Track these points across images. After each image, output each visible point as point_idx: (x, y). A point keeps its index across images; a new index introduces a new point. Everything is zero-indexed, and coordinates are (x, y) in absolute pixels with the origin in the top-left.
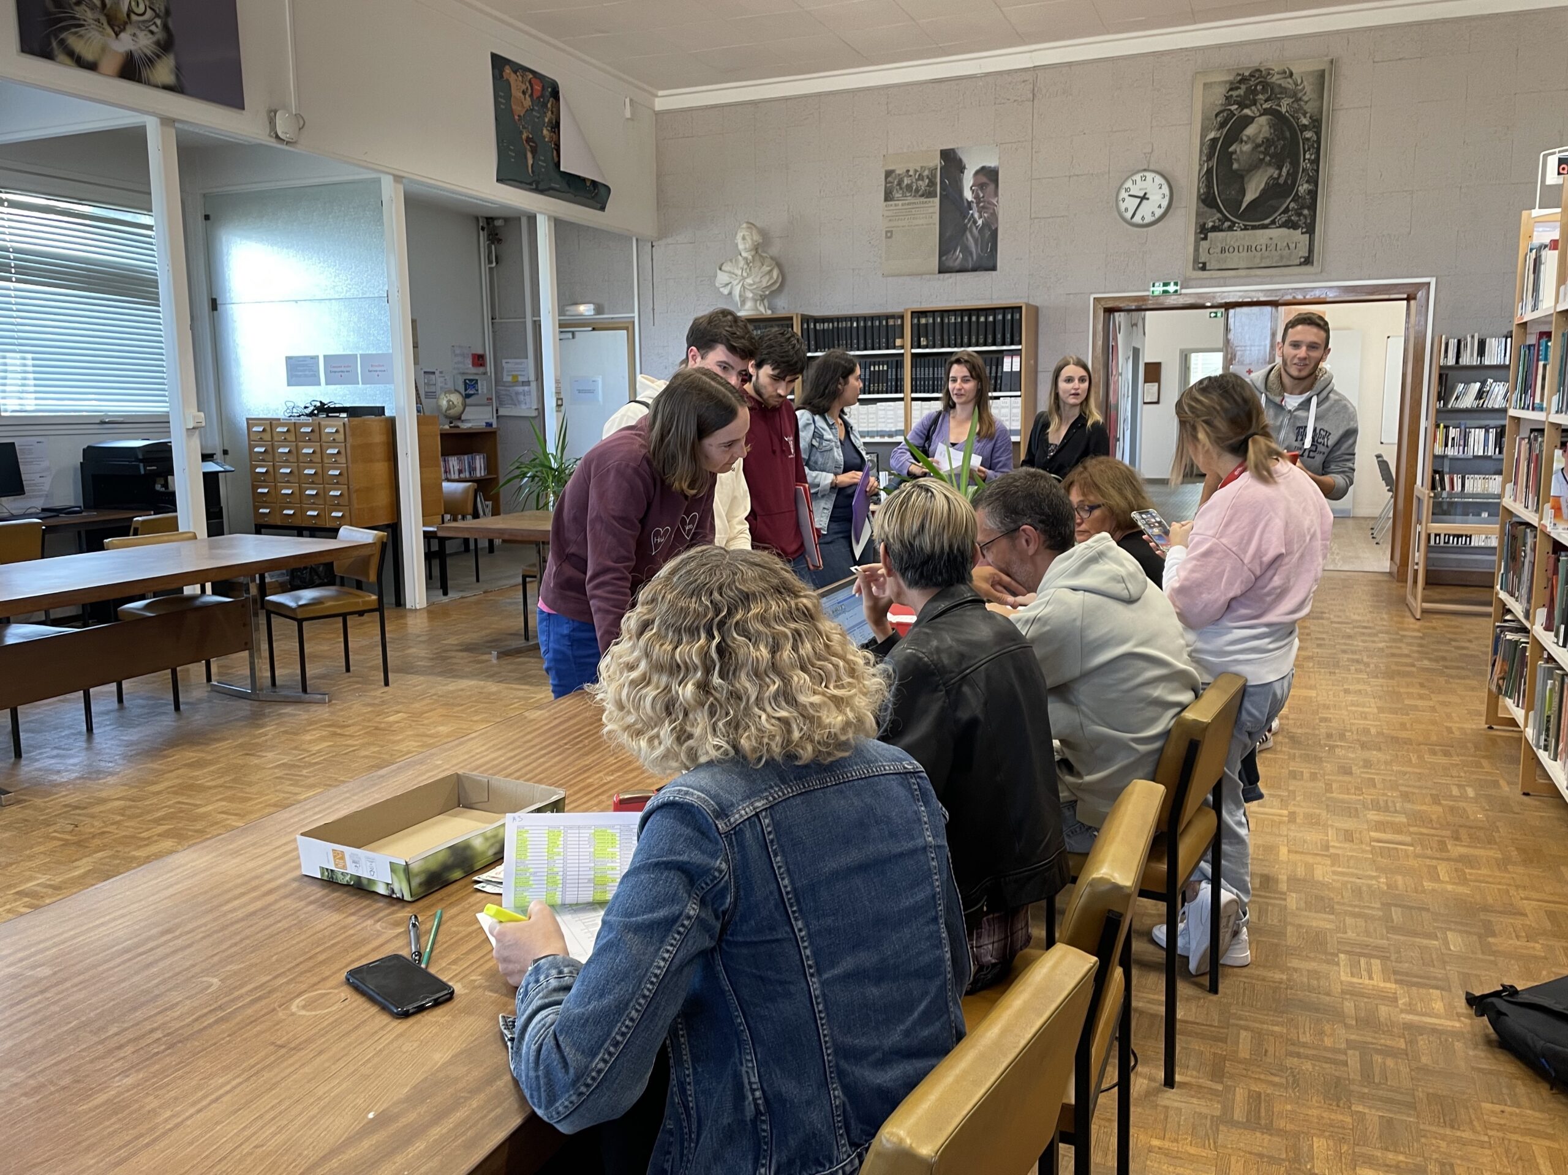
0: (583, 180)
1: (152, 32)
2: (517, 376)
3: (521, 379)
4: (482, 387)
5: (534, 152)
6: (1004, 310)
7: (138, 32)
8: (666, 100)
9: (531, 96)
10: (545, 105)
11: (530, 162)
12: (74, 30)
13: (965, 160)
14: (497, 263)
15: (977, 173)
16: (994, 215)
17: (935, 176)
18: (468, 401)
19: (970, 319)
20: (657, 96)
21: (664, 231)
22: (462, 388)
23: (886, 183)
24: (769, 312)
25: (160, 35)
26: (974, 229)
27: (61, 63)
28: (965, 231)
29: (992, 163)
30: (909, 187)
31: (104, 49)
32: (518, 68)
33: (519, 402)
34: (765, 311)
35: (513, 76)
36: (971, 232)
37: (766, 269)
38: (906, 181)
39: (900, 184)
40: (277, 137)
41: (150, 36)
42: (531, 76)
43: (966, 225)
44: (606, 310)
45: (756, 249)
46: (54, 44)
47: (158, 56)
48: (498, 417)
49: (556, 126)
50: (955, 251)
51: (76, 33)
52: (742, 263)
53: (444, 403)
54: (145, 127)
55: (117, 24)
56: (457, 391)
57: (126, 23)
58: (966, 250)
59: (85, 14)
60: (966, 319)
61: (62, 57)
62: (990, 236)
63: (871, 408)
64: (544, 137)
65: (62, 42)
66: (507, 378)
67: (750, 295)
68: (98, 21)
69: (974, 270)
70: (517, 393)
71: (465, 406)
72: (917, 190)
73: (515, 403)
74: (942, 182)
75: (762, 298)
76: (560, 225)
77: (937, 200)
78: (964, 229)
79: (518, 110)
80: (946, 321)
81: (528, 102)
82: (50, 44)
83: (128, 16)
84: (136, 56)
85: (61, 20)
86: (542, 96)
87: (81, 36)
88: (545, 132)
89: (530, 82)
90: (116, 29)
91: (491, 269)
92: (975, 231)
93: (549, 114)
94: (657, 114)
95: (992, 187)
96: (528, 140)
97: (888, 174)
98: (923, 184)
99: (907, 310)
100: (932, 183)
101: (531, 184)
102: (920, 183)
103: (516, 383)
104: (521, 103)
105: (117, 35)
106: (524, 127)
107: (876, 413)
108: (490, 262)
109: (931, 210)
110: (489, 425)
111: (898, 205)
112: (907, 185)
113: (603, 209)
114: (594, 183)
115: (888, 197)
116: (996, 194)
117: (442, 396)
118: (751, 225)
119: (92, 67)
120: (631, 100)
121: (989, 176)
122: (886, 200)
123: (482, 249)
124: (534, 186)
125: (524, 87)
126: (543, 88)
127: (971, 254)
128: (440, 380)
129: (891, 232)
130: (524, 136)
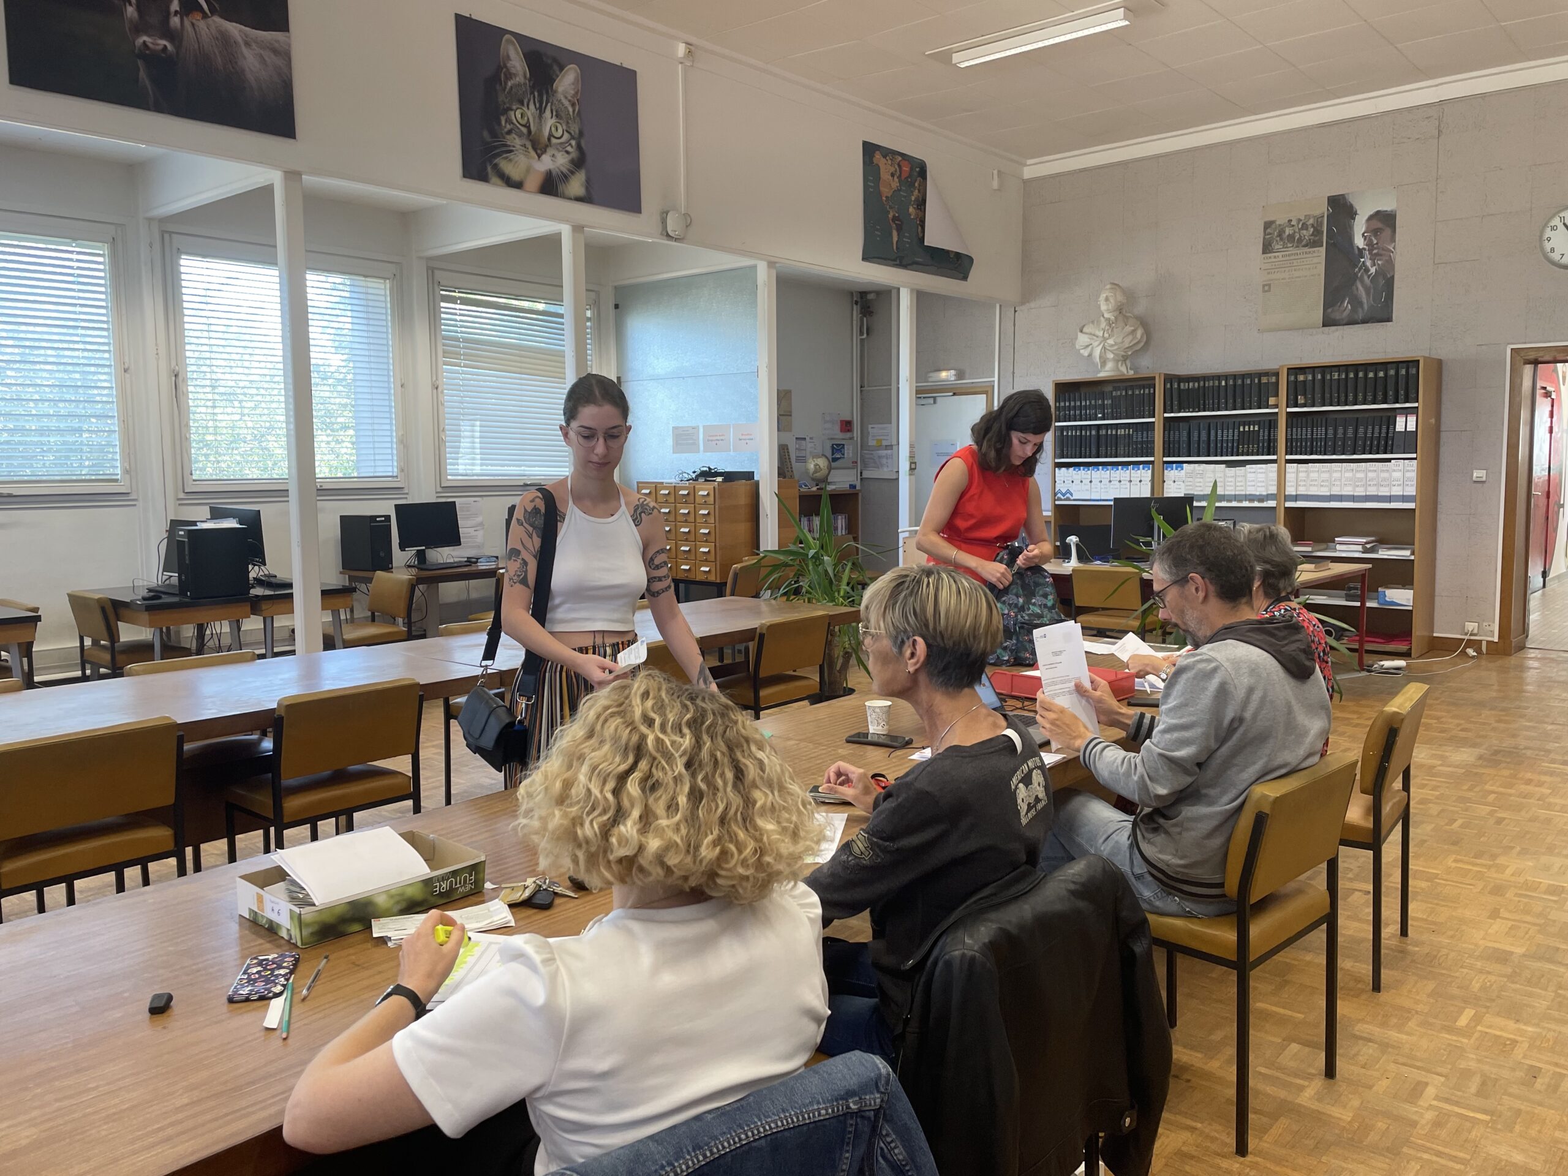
0: (947, 252)
1: (567, 152)
2: (881, 440)
3: (884, 443)
4: (849, 452)
5: (899, 229)
6: (1397, 364)
7: (556, 153)
8: (1034, 169)
9: (899, 177)
10: (912, 184)
11: (895, 239)
12: (505, 155)
13: (1357, 206)
14: (868, 334)
15: (1371, 218)
16: (1390, 263)
17: (1322, 223)
18: (834, 464)
19: (1356, 375)
20: (1026, 165)
21: (1028, 295)
22: (829, 453)
23: (1265, 234)
24: (1131, 372)
25: (574, 154)
26: (1366, 277)
27: (495, 184)
28: (1353, 282)
29: (1387, 206)
30: (1291, 237)
31: (528, 170)
32: (888, 153)
33: (882, 465)
34: (1126, 371)
35: (883, 160)
36: (1362, 282)
37: (1129, 329)
38: (1288, 231)
39: (1280, 235)
40: (668, 235)
41: (567, 155)
42: (900, 158)
43: (1356, 274)
44: (967, 376)
45: (1120, 310)
46: (489, 169)
47: (572, 173)
48: (861, 479)
49: (921, 204)
50: (1343, 302)
51: (506, 158)
52: (1103, 324)
53: (811, 466)
54: (560, 234)
55: (539, 147)
56: (824, 455)
57: (547, 146)
58: (1356, 302)
59: (515, 141)
60: (1352, 375)
61: (495, 179)
62: (1386, 285)
63: (1239, 470)
64: (910, 215)
65: (495, 167)
66: (872, 443)
67: (1111, 356)
68: (525, 146)
69: (1364, 322)
70: (880, 457)
71: (830, 469)
72: (1300, 240)
73: (878, 466)
74: (1329, 230)
75: (1125, 359)
76: (922, 298)
77: (1323, 249)
78: (1354, 278)
79: (886, 191)
80: (1328, 377)
81: (895, 184)
82: (486, 169)
83: (549, 139)
84: (554, 173)
85: (496, 147)
86: (910, 176)
87: (510, 160)
88: (911, 210)
89: (899, 165)
90: (539, 151)
91: (862, 340)
92: (1367, 281)
93: (916, 192)
94: (1025, 182)
95: (1388, 232)
96: (894, 219)
97: (1268, 225)
98: (1307, 234)
99: (1282, 367)
100: (1317, 232)
101: (895, 260)
102: (1304, 232)
103: (880, 447)
104: (889, 184)
105: (539, 156)
106: (891, 207)
107: (1245, 476)
108: (861, 333)
109: (1315, 260)
110: (853, 487)
111: (1277, 257)
112: (1289, 235)
113: (965, 278)
114: (958, 255)
115: (1267, 248)
116: (1393, 240)
117: (811, 460)
118: (1115, 286)
119: (518, 185)
120: (999, 172)
121: (1385, 221)
122: (1264, 252)
123: (855, 322)
124: (898, 262)
125: (892, 170)
126: (911, 169)
127: (1361, 304)
128: (810, 445)
129: (1269, 285)
130: (891, 216)
